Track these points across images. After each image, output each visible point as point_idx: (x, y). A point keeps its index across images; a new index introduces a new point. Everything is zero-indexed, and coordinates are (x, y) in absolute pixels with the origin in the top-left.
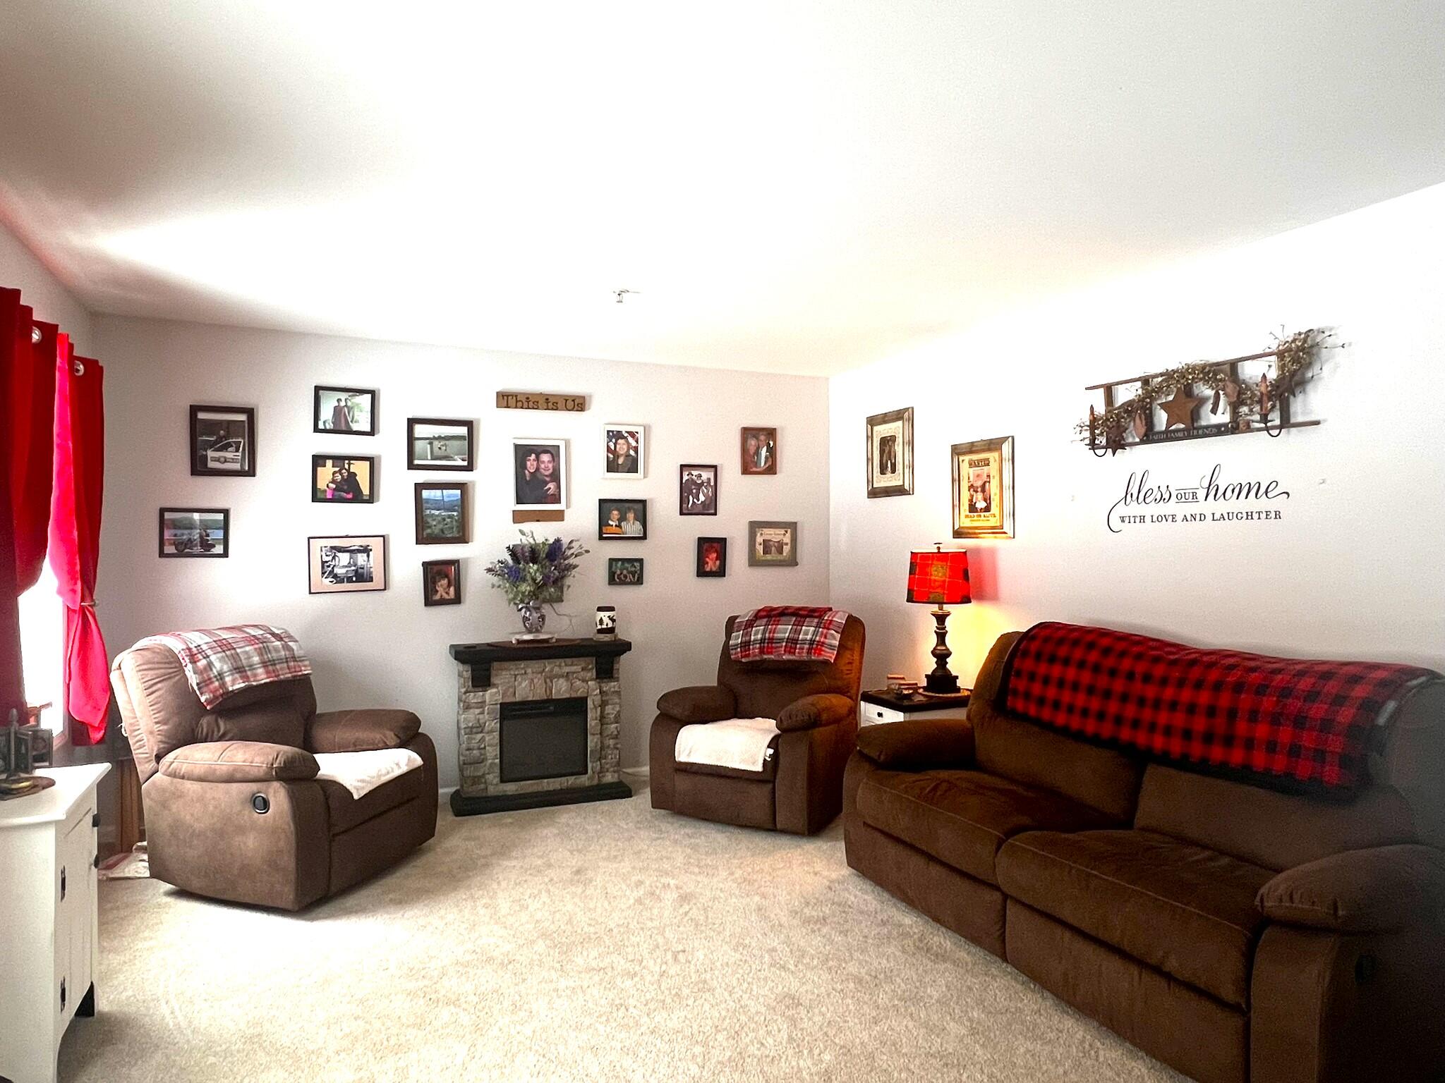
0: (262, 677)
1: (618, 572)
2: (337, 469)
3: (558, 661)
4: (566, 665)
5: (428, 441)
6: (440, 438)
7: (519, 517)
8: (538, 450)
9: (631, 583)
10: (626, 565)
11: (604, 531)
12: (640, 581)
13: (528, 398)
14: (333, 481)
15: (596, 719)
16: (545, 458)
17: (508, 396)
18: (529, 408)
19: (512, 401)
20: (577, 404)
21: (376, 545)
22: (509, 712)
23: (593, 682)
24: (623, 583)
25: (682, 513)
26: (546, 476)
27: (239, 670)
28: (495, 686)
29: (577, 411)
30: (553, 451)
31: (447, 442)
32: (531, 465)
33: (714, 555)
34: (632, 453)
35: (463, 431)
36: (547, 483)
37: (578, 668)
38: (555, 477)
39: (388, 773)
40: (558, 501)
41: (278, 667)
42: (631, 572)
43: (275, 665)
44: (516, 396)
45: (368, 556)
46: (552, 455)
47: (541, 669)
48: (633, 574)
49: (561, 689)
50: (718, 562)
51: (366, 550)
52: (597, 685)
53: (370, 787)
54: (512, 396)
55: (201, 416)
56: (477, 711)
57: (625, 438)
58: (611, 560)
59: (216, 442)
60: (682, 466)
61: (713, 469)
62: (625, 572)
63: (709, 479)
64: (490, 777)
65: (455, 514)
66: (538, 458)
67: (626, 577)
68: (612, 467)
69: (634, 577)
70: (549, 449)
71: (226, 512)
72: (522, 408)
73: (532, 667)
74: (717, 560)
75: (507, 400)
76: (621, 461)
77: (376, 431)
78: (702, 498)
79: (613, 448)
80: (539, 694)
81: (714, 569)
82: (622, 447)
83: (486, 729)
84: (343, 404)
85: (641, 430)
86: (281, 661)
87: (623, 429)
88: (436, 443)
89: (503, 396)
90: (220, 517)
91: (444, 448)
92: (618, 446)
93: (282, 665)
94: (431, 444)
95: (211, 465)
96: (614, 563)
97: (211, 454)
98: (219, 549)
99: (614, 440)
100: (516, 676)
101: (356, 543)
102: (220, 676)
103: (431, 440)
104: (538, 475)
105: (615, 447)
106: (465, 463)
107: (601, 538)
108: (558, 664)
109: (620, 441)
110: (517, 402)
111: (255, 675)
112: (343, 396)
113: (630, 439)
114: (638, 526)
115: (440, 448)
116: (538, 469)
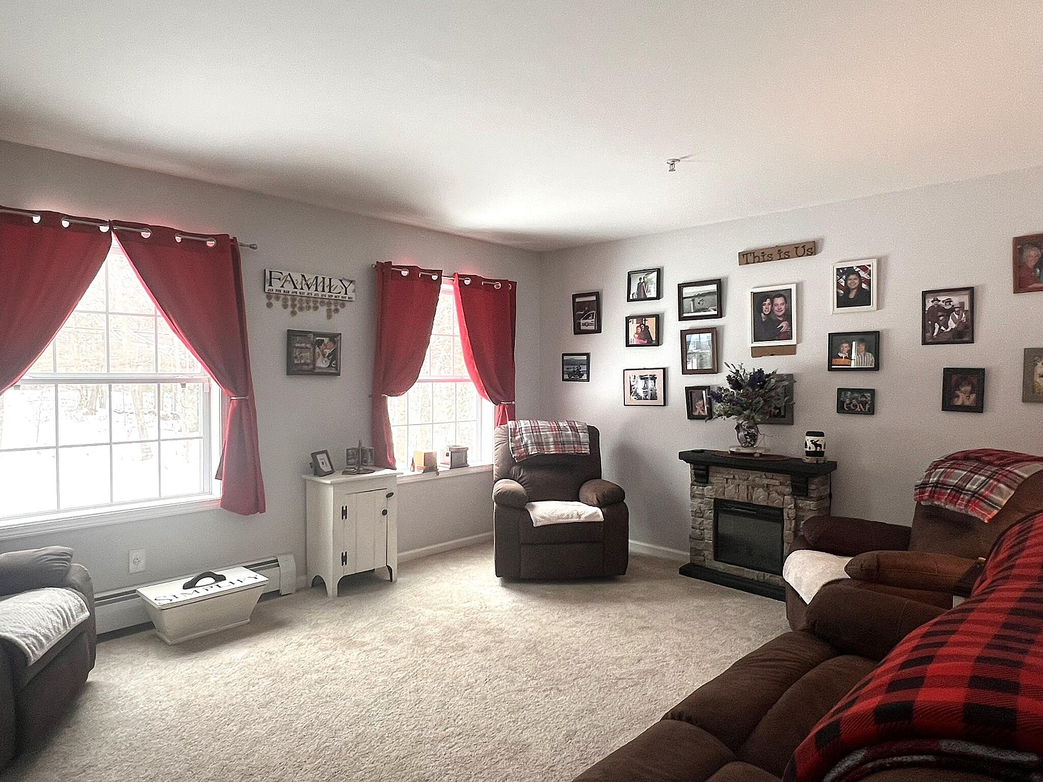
0: (552, 450)
1: (848, 401)
2: (639, 325)
3: (759, 473)
4: (767, 478)
5: (691, 299)
6: (699, 296)
7: (756, 353)
8: (772, 295)
9: (861, 413)
10: (856, 395)
11: (833, 363)
12: (871, 411)
13: (763, 253)
14: (637, 333)
15: (790, 530)
16: (779, 301)
17: (747, 254)
18: (764, 261)
19: (751, 258)
20: (809, 249)
21: (659, 374)
22: (721, 506)
23: (789, 497)
24: (852, 411)
25: (924, 342)
26: (780, 316)
27: (539, 444)
28: (712, 484)
29: (808, 255)
30: (786, 294)
31: (704, 298)
32: (766, 308)
33: (969, 388)
34: (864, 286)
35: (713, 288)
36: (781, 322)
37: (777, 483)
38: (788, 316)
39: (568, 518)
40: (790, 337)
41: (566, 446)
42: (861, 402)
43: (564, 444)
44: (754, 253)
45: (655, 382)
46: (785, 299)
47: (746, 478)
48: (864, 404)
49: (760, 497)
50: (973, 396)
51: (653, 378)
52: (793, 500)
53: (547, 523)
54: (751, 253)
55: (577, 300)
56: (700, 501)
57: (858, 274)
58: (840, 390)
59: (584, 314)
60: (925, 294)
61: (967, 292)
62: (854, 401)
63: (962, 304)
64: (706, 553)
65: (708, 351)
66: (772, 302)
67: (856, 406)
68: (843, 301)
69: (864, 407)
70: (782, 293)
71: (588, 355)
72: (759, 262)
73: (739, 474)
74: (971, 393)
75: (748, 257)
76: (852, 296)
77: (661, 296)
78: (952, 325)
79: (843, 284)
80: (743, 497)
81: (967, 403)
82: (853, 282)
83: (706, 515)
84: (642, 281)
85: (874, 263)
86: (569, 443)
87: (854, 264)
88: (697, 300)
89: (743, 255)
90: (585, 357)
91: (701, 303)
92: (849, 282)
93: (569, 446)
94: (693, 300)
95: (583, 328)
96: (843, 393)
97: (582, 321)
98: (585, 377)
99: (844, 277)
100: (727, 479)
101: (648, 373)
102: (526, 445)
103: (693, 298)
104: (772, 316)
105: (846, 283)
106: (716, 313)
107: (830, 369)
108: (759, 475)
109: (852, 277)
110: (755, 257)
111: (549, 448)
112: (642, 275)
113: (862, 274)
114: (870, 358)
115: (699, 303)
116: (772, 311)
